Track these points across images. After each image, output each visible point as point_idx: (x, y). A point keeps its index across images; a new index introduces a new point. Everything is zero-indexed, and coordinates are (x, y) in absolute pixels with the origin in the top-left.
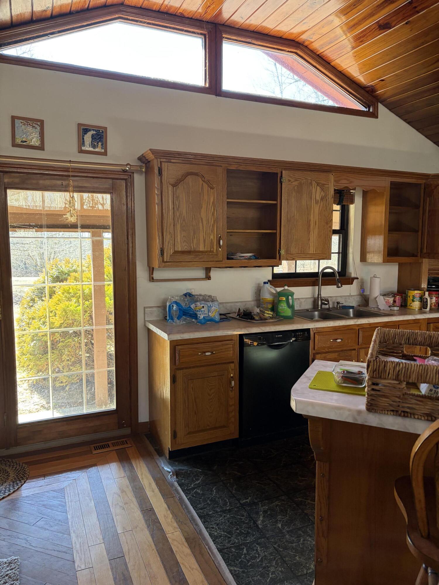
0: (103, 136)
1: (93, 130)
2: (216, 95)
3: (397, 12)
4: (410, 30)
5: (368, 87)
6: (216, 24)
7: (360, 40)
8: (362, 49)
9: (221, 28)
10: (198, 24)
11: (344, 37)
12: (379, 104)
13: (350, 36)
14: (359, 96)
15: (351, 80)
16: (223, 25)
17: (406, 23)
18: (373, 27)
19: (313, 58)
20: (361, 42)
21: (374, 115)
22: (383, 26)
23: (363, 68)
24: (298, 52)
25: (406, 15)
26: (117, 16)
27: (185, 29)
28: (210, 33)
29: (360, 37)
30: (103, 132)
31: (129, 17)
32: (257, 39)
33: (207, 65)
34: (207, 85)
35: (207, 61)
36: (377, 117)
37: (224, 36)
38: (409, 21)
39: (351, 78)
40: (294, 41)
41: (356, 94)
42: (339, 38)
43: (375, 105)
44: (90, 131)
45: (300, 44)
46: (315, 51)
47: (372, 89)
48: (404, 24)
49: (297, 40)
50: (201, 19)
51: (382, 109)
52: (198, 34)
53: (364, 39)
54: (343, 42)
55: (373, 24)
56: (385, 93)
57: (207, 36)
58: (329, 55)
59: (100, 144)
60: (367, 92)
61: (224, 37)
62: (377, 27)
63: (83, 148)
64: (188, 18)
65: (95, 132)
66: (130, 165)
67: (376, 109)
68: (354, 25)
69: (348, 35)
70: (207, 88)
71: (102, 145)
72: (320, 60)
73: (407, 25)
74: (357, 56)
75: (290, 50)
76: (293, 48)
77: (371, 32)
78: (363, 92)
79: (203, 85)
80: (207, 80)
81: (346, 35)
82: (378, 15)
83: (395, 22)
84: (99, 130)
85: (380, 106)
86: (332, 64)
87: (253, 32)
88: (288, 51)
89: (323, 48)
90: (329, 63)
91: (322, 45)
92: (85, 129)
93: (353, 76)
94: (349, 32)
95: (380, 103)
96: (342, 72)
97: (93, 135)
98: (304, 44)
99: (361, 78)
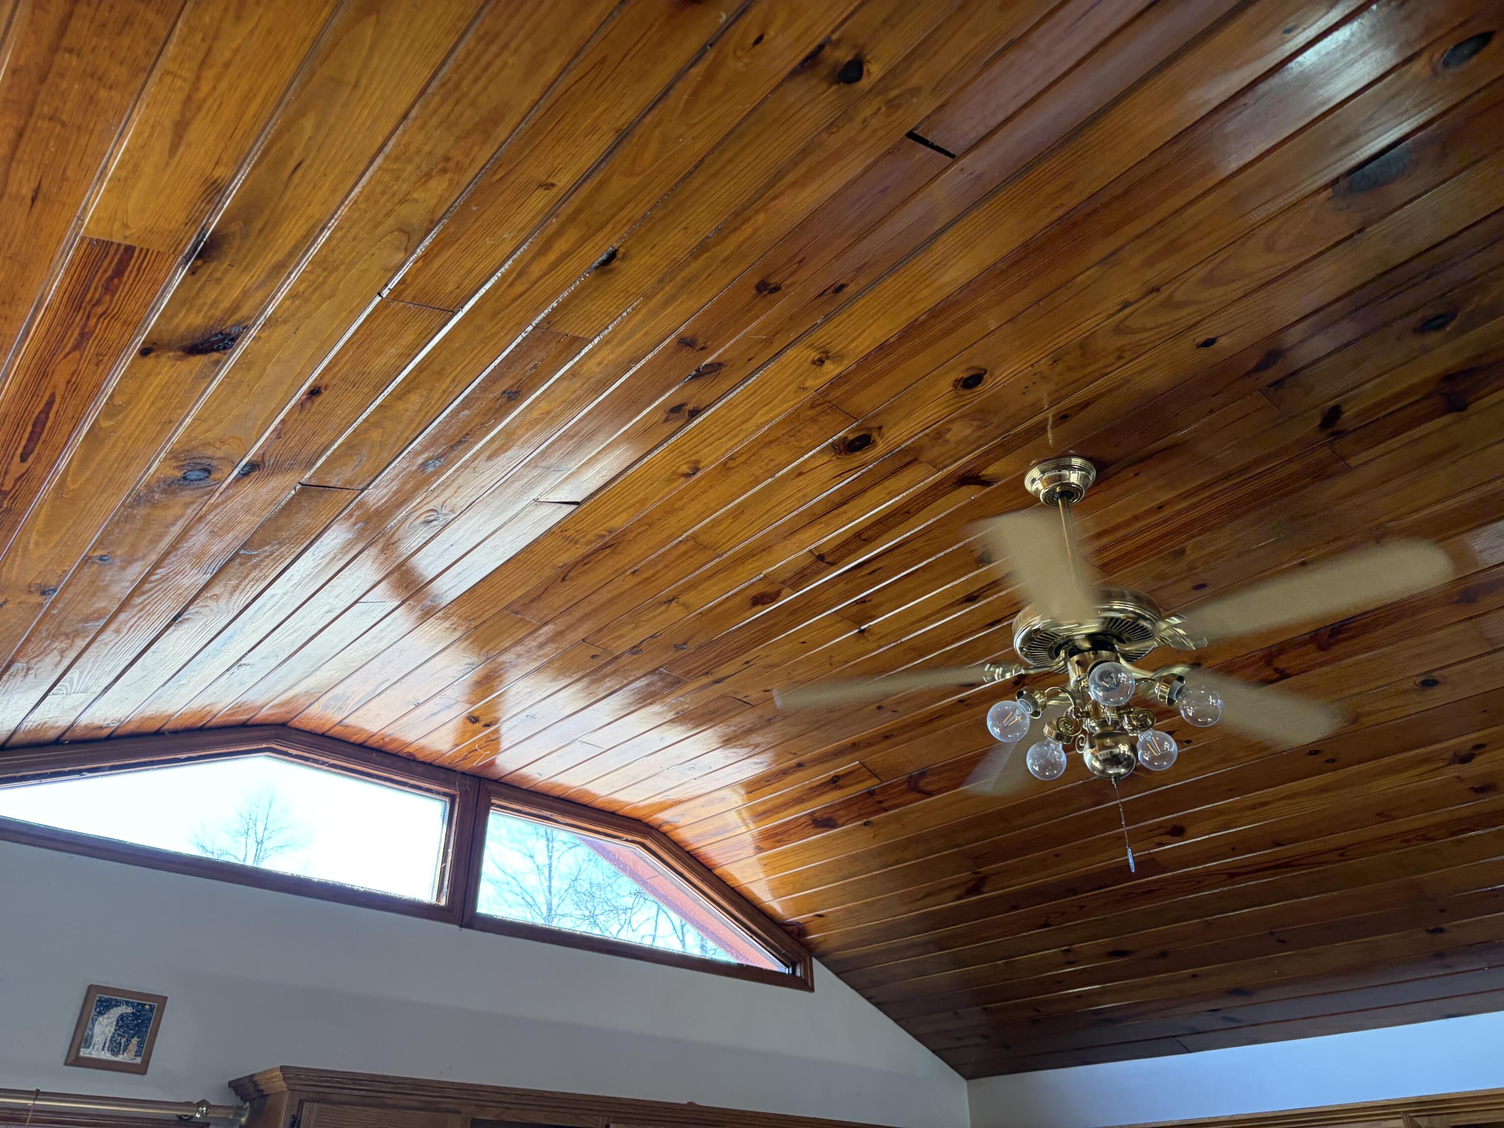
0: (149, 1019)
1: (127, 1003)
2: (461, 926)
3: (847, 804)
4: (872, 835)
5: (791, 924)
6: (480, 778)
7: (775, 839)
8: (779, 853)
9: (492, 787)
10: (442, 776)
11: (744, 829)
12: (814, 960)
13: (755, 829)
14: (773, 942)
15: (754, 906)
16: (496, 781)
17: (865, 824)
18: (801, 821)
19: (678, 858)
20: (778, 841)
21: (806, 984)
22: (821, 822)
23: (779, 889)
24: (648, 843)
25: (864, 811)
26: (264, 746)
27: (411, 782)
28: (464, 794)
29: (777, 834)
30: (152, 1008)
31: (291, 751)
32: (563, 813)
33: (450, 858)
34: (443, 902)
35: (450, 850)
36: (811, 989)
37: (493, 801)
38: (870, 822)
39: (756, 902)
40: (640, 821)
41: (767, 937)
42: (734, 828)
43: (805, 963)
44: (116, 1006)
45: (652, 827)
46: (682, 845)
47: (800, 930)
48: (860, 825)
49: (646, 821)
50: (450, 766)
51: (820, 972)
52: (438, 793)
53: (785, 837)
54: (742, 837)
55: (802, 816)
56: (825, 940)
57: (457, 800)
58: (712, 855)
59: (135, 1041)
60: (789, 933)
61: (493, 804)
62: (810, 822)
63: (84, 1053)
64: (423, 763)
65: (130, 1010)
66: (209, 1107)
67: (808, 970)
68: (765, 812)
69: (752, 826)
70: (441, 908)
71: (140, 1045)
72: (692, 862)
73: (867, 828)
74: (769, 866)
75: (630, 838)
76: (636, 835)
77: (798, 829)
78: (779, 933)
79: (433, 901)
80: (445, 890)
81: (747, 825)
82: (813, 802)
83: (844, 819)
84: (144, 1005)
85: (817, 965)
86: (717, 871)
87: (558, 799)
88: (627, 840)
89: (698, 841)
90: (710, 870)
91: (697, 836)
92: (106, 1001)
93: (759, 899)
94: (754, 822)
95: (817, 958)
96: (737, 889)
97: (122, 1018)
98: (661, 830)
99: (776, 905)
